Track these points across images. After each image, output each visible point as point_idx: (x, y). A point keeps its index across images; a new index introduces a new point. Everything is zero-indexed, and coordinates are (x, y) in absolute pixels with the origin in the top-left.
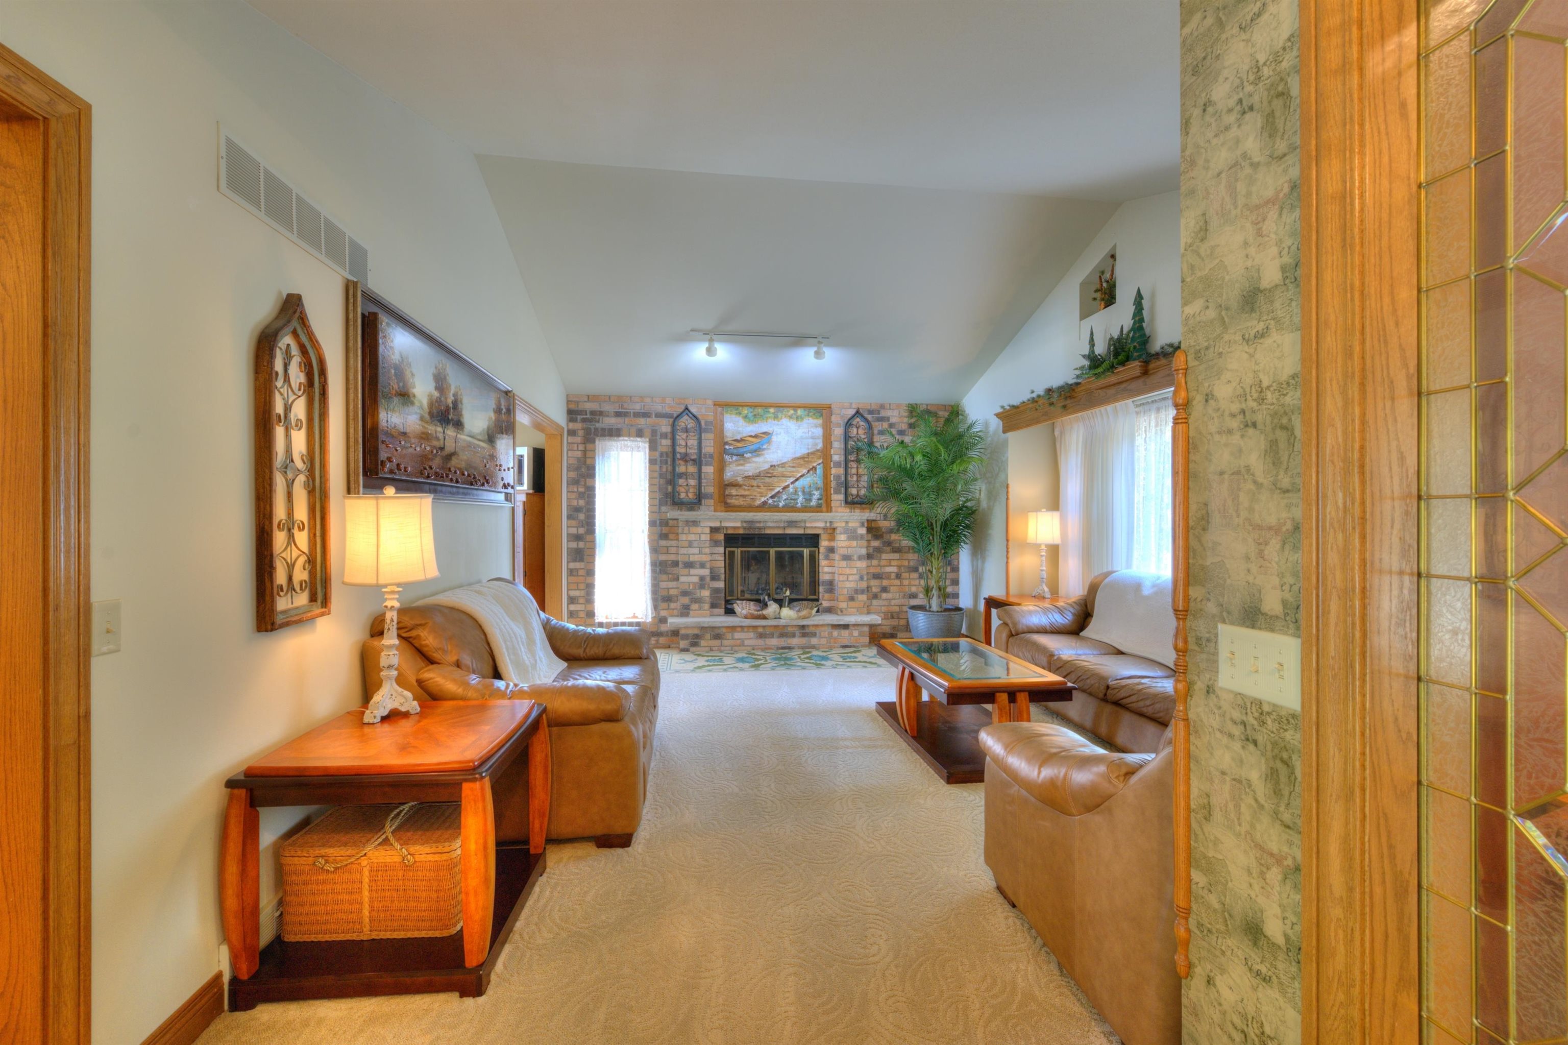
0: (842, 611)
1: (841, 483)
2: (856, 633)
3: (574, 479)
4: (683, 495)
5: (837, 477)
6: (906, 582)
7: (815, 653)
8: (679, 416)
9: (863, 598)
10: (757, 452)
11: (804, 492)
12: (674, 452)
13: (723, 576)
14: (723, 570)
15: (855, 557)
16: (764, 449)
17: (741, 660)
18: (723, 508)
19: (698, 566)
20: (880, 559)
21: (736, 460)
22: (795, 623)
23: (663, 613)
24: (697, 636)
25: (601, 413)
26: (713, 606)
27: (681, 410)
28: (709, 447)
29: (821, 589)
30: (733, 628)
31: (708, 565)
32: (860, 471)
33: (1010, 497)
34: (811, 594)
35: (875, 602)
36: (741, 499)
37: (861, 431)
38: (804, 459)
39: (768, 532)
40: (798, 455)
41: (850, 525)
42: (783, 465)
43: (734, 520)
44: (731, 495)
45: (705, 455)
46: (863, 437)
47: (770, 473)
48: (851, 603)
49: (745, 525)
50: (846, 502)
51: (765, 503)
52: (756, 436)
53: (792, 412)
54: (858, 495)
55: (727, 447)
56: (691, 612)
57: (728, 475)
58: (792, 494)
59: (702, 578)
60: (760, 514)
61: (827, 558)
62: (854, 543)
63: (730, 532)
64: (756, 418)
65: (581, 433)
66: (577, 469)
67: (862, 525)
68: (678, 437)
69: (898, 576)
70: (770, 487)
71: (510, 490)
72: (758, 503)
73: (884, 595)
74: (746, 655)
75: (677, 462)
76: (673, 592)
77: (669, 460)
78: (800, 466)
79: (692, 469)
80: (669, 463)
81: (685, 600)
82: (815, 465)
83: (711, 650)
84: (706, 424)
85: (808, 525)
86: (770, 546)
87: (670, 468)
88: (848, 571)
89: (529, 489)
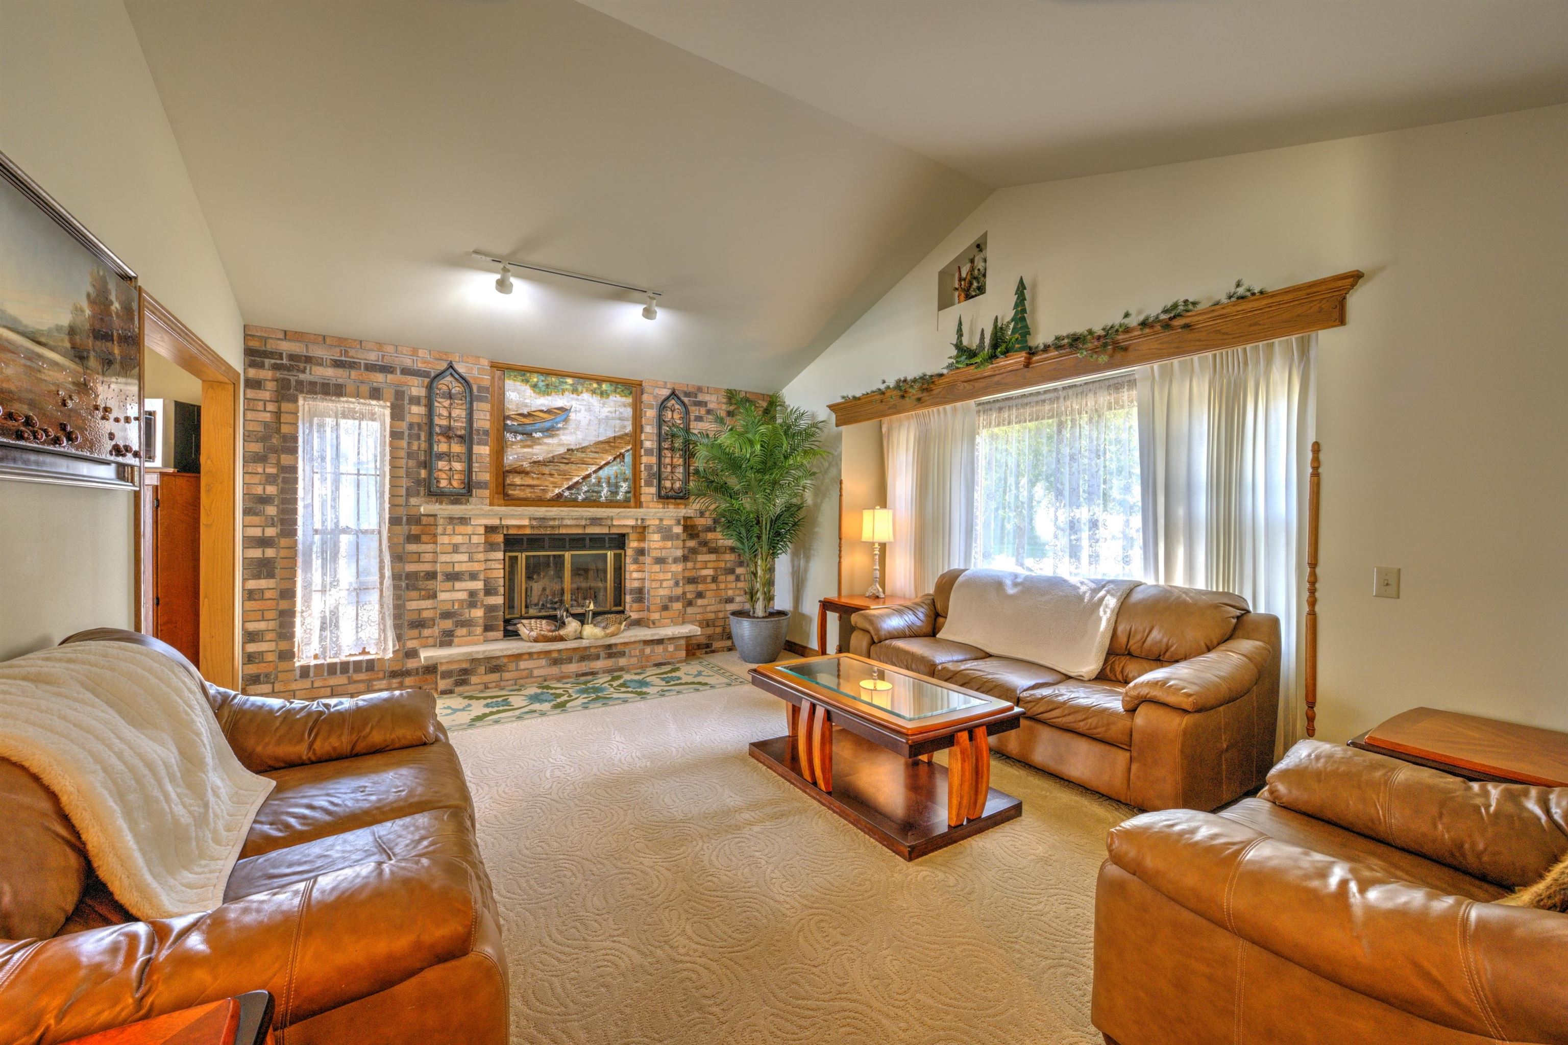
0: (654, 623)
1: (654, 475)
2: (671, 648)
3: (257, 453)
4: (443, 483)
5: (649, 467)
6: (722, 586)
7: (627, 677)
8: (440, 375)
9: (678, 606)
10: (550, 431)
11: (609, 483)
12: (431, 423)
13: (501, 590)
14: (501, 582)
15: (670, 560)
16: (559, 429)
17: (535, 698)
18: (502, 502)
19: (467, 577)
20: (695, 562)
21: (521, 441)
22: (601, 643)
23: (411, 644)
24: (465, 672)
25: (308, 359)
26: (487, 628)
27: (443, 368)
28: (483, 418)
29: (628, 598)
30: (518, 657)
31: (482, 577)
32: (675, 460)
33: (844, 493)
34: (616, 605)
35: (690, 610)
36: (528, 490)
37: (676, 416)
38: (610, 443)
39: (563, 531)
40: (602, 438)
41: (665, 523)
42: (583, 450)
43: (520, 517)
44: (514, 485)
45: (478, 431)
46: (679, 422)
47: (569, 458)
48: (665, 613)
49: (534, 523)
50: (660, 497)
51: (559, 496)
52: (549, 412)
53: (595, 385)
54: (672, 488)
55: (509, 422)
56: (456, 640)
57: (511, 457)
58: (594, 485)
59: (472, 594)
60: (555, 509)
61: (636, 561)
62: (669, 544)
63: (511, 532)
64: (547, 390)
65: (271, 385)
66: (264, 439)
67: (678, 522)
68: (436, 404)
69: (714, 579)
70: (565, 475)
71: (129, 459)
72: (550, 495)
73: (700, 602)
74: (540, 691)
75: (436, 438)
76: (425, 614)
77: (423, 435)
78: (606, 451)
79: (457, 448)
80: (423, 438)
81: (448, 624)
82: (623, 451)
83: (487, 688)
84: (479, 391)
85: (615, 523)
86: (563, 548)
87: (424, 446)
88: (661, 576)
89: (165, 464)
